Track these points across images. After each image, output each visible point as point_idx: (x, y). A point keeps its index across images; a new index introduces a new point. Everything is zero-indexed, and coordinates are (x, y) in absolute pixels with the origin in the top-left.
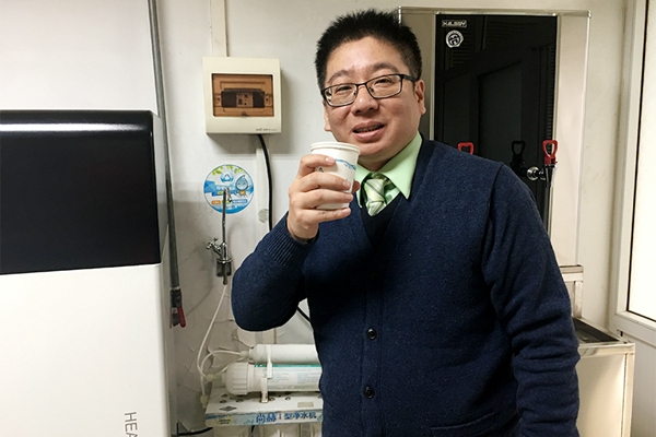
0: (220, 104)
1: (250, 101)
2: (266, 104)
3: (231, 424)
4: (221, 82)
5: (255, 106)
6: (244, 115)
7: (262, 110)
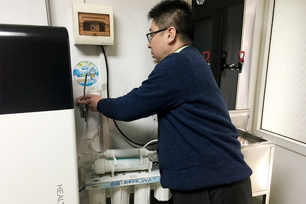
0: (82, 29)
1: (98, 27)
2: (106, 30)
3: (98, 188)
4: (83, 17)
5: (100, 31)
6: (95, 35)
7: (104, 33)
